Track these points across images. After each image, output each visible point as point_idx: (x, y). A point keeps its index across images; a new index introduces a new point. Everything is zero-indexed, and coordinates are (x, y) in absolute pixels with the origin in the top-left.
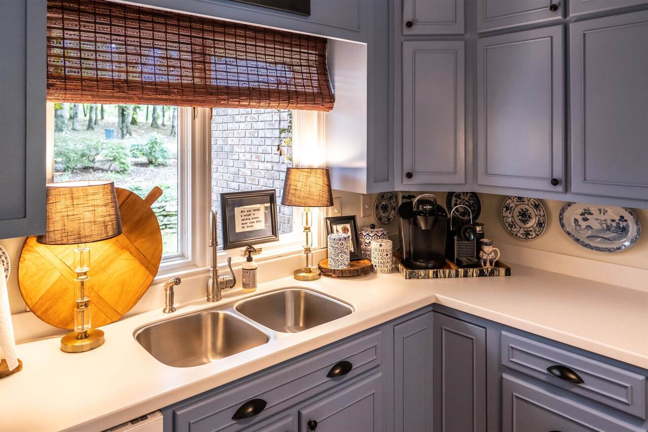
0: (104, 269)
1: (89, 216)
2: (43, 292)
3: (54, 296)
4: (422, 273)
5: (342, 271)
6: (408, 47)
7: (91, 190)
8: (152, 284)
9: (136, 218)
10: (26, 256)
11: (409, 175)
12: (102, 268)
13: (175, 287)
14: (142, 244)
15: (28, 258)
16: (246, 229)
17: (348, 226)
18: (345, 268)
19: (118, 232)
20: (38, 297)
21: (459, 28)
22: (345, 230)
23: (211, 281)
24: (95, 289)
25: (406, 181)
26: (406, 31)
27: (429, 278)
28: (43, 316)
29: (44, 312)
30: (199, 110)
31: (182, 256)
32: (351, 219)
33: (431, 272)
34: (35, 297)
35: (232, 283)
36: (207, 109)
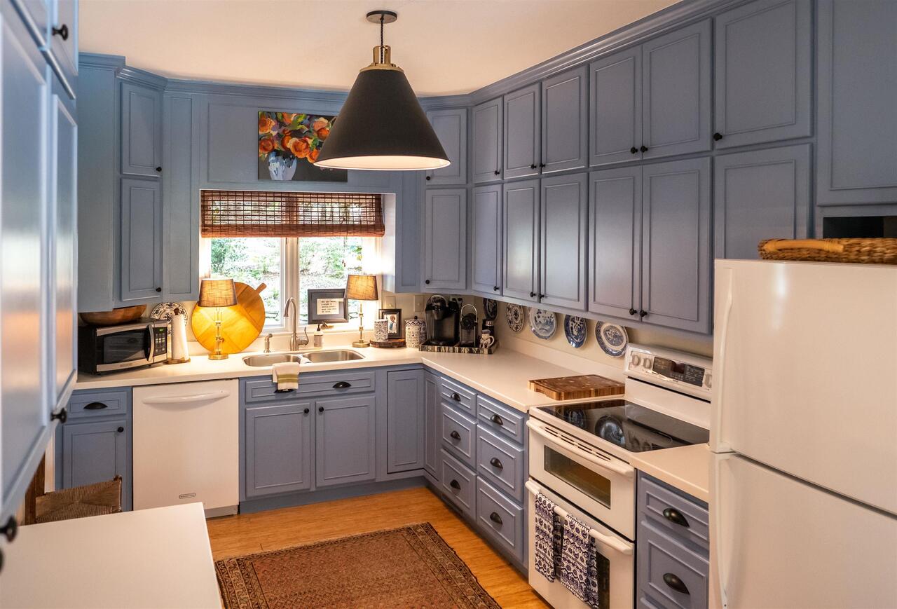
0: (232, 325)
1: (218, 295)
2: (203, 331)
3: (208, 334)
4: (430, 347)
5: (379, 343)
6: (429, 193)
7: (220, 282)
8: (258, 336)
9: (251, 299)
10: (195, 313)
11: (428, 282)
12: (231, 324)
13: (270, 339)
14: (254, 314)
15: (197, 315)
16: (325, 313)
17: (395, 316)
18: (382, 341)
19: (235, 304)
20: (200, 334)
21: (463, 180)
22: (393, 319)
23: (292, 339)
24: (228, 334)
25: (427, 286)
26: (428, 183)
27: (434, 351)
28: (203, 344)
29: (203, 342)
30: (290, 239)
31: (281, 325)
32: (398, 311)
33: (436, 347)
34: (199, 333)
35: (306, 343)
36: (295, 239)
